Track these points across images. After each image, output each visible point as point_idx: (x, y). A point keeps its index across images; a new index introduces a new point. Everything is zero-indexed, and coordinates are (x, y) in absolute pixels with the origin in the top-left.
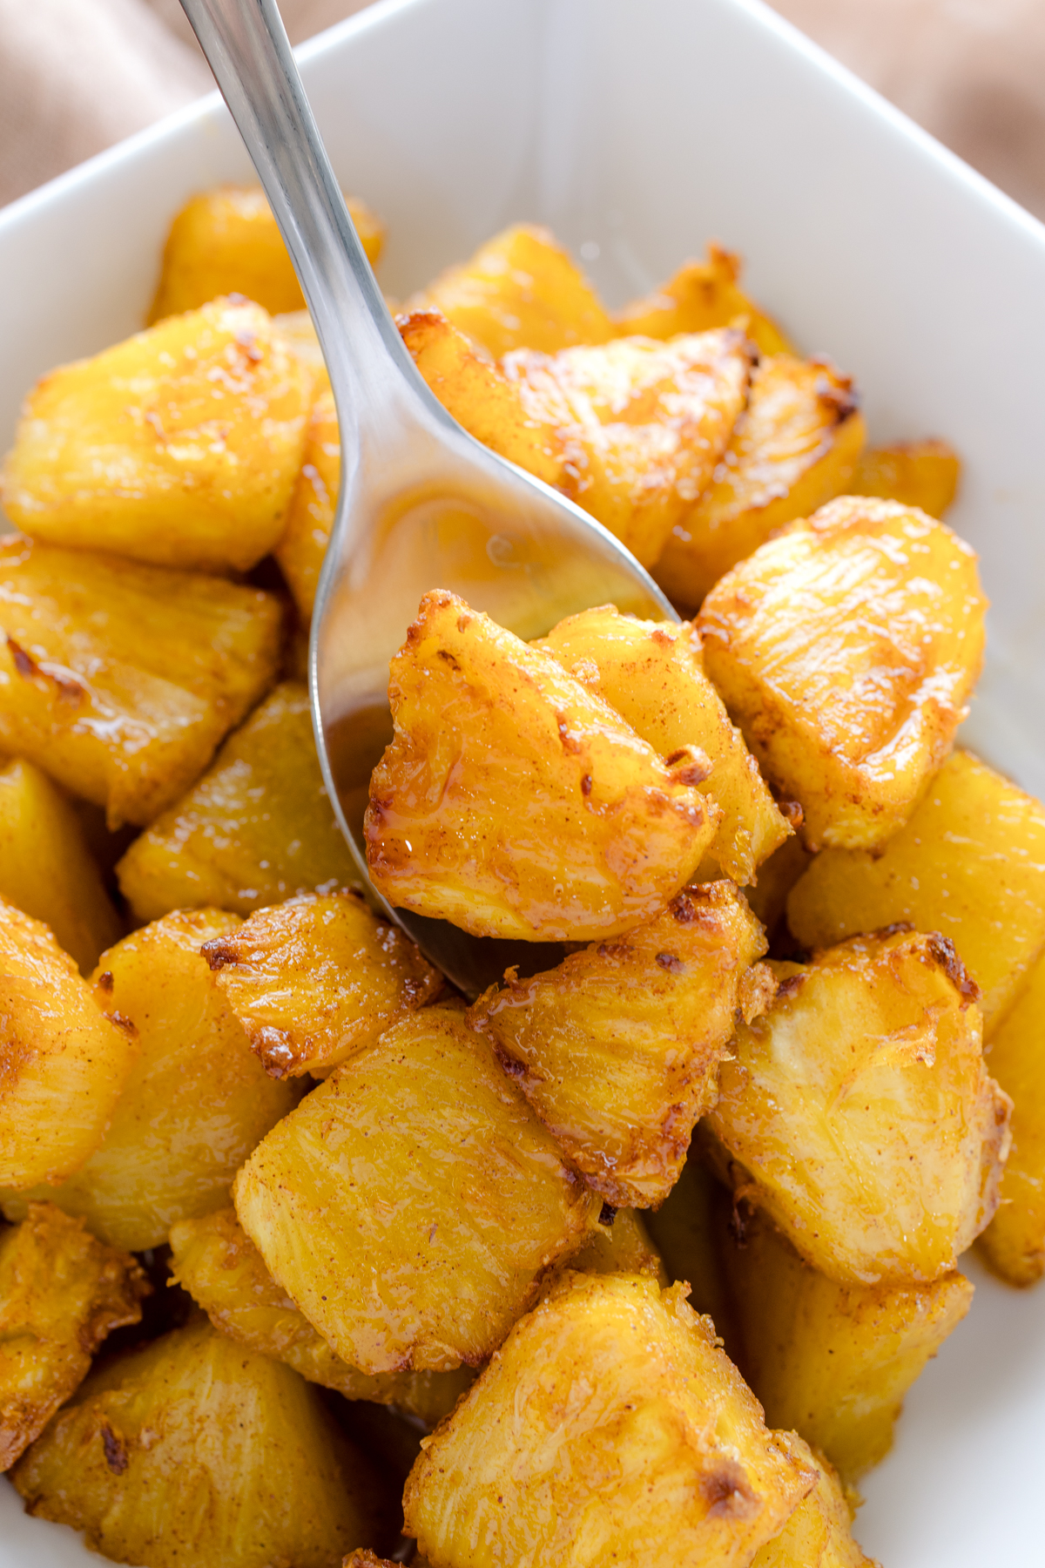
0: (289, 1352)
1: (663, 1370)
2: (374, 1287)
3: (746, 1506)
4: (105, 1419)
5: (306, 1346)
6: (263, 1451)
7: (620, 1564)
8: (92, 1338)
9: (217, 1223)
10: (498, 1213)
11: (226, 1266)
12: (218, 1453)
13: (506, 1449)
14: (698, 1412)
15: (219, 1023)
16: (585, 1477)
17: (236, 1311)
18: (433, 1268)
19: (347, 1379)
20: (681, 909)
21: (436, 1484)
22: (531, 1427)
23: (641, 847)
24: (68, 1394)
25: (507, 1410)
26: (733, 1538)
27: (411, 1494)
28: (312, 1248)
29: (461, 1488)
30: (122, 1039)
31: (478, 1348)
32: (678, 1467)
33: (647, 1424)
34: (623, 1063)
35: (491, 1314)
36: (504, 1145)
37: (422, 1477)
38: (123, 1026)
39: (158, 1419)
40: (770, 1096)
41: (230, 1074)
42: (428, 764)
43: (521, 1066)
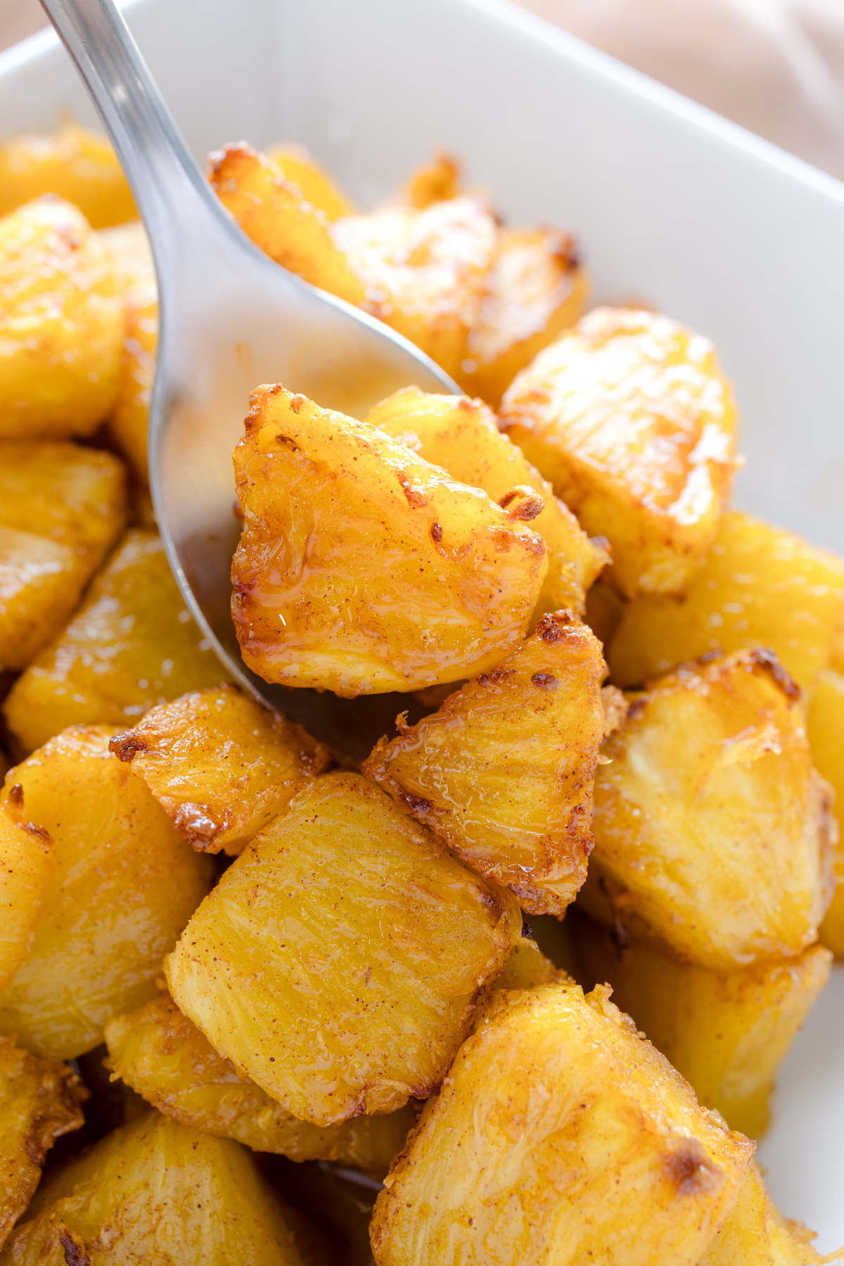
0: (234, 1126)
1: (612, 1064)
2: (320, 1039)
3: (713, 1178)
4: (62, 1226)
5: (251, 1117)
6: (222, 1227)
7: (597, 1261)
8: (40, 1149)
9: (152, 1013)
10: (428, 946)
11: (166, 1052)
12: (179, 1238)
13: (470, 1171)
14: (648, 1100)
15: (130, 819)
16: (553, 1182)
17: (180, 1093)
18: (373, 1010)
19: (294, 1141)
20: (548, 630)
21: (405, 1219)
22: (493, 1144)
23: (496, 582)
24: (23, 1208)
25: (466, 1132)
26: (704, 1212)
27: (383, 1234)
28: (253, 1013)
29: (430, 1219)
30: (39, 848)
31: (427, 1079)
32: (642, 1154)
33: (604, 1118)
34: (520, 780)
35: (434, 1044)
36: (423, 881)
37: (390, 1216)
38: (38, 835)
39: (116, 1216)
40: (634, 806)
41: (145, 867)
42: (286, 540)
43: (426, 803)
